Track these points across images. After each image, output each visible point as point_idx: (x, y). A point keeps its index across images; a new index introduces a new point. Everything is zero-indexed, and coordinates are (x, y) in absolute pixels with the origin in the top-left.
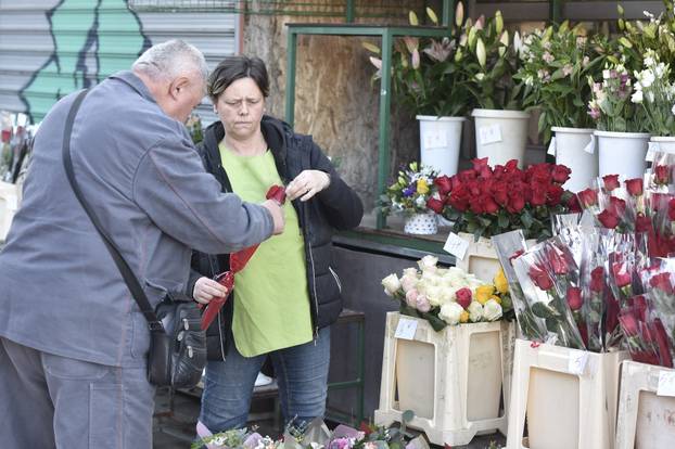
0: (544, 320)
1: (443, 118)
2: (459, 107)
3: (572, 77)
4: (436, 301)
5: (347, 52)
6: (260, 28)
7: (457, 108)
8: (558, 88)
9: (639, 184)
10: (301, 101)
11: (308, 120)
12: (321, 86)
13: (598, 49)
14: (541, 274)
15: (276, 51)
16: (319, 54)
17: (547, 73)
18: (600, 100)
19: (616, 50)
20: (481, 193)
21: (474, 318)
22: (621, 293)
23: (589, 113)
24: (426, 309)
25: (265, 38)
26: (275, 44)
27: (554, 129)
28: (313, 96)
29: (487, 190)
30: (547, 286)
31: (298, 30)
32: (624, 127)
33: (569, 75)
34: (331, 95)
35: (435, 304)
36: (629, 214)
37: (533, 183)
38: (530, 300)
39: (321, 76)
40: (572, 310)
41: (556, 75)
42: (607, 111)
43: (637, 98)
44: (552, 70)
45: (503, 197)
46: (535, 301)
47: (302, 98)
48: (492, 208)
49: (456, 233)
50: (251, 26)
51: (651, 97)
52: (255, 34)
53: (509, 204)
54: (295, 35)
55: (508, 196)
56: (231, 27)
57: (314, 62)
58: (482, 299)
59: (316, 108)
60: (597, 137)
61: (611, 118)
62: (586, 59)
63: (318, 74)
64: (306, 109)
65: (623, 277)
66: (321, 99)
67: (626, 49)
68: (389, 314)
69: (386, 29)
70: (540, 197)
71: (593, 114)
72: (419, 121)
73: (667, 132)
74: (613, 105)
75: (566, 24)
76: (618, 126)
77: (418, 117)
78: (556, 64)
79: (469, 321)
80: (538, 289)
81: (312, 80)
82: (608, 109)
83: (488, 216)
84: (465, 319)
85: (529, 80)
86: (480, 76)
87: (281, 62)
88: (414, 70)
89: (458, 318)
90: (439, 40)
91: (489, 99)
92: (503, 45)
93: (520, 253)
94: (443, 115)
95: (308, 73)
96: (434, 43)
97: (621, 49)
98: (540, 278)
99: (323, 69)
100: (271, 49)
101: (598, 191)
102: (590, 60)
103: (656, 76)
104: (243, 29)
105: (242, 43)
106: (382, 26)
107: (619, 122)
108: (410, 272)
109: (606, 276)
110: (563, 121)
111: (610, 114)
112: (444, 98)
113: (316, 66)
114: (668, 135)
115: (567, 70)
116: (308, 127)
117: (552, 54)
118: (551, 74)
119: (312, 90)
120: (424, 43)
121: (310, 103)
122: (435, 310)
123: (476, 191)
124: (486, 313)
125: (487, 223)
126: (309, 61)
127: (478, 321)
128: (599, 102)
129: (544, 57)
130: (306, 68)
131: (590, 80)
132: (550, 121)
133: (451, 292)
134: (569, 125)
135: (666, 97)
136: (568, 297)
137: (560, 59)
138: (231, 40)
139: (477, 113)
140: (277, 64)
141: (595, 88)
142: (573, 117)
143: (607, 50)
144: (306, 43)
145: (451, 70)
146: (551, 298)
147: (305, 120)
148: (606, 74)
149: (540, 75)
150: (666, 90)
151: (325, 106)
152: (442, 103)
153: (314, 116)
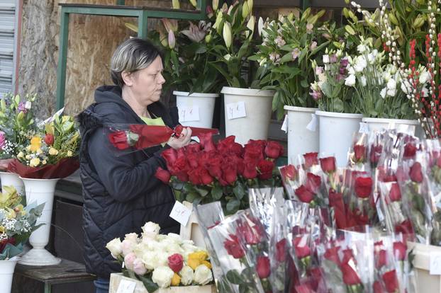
0: (238, 286)
1: (194, 94)
2: (209, 84)
3: (299, 61)
4: (150, 265)
5: (120, 30)
6: (38, 7)
7: (208, 85)
8: (286, 69)
9: (331, 162)
10: (75, 75)
11: (82, 92)
12: (95, 61)
13: (326, 35)
14: (234, 243)
15: (52, 28)
16: (94, 32)
17: (278, 56)
18: (321, 83)
19: (343, 37)
20: (199, 165)
21: (185, 281)
22: (300, 264)
23: (311, 94)
24: (142, 272)
25: (42, 16)
26: (52, 22)
27: (286, 107)
28: (87, 71)
29: (203, 164)
30: (239, 255)
31: (69, 10)
32: (342, 108)
33: (297, 58)
34: (105, 70)
35: (150, 268)
36: (323, 190)
37: (246, 158)
38: (225, 268)
39: (95, 53)
40: (261, 278)
41: (286, 58)
42: (327, 93)
43: (350, 81)
44: (283, 53)
45: (217, 171)
46: (229, 268)
47: (77, 72)
48: (207, 179)
49: (182, 202)
50: (29, 5)
51: (364, 81)
52: (33, 12)
53: (222, 176)
54: (67, 14)
55: (221, 169)
56: (13, 5)
57: (89, 40)
58: (194, 264)
59: (90, 81)
60: (318, 117)
61: (330, 99)
62: (315, 44)
63: (92, 50)
64: (80, 82)
65: (302, 249)
66: (94, 74)
67: (350, 36)
68: (113, 275)
69: (142, 11)
70: (251, 171)
71: (315, 94)
72: (175, 96)
73: (376, 114)
74: (332, 87)
75: (308, 10)
76: (336, 107)
77: (175, 93)
78: (287, 48)
79: (181, 284)
80: (231, 257)
81: (87, 56)
82: (327, 90)
83: (205, 187)
84: (176, 281)
85: (262, 61)
86: (228, 57)
87: (57, 38)
88: (170, 50)
89: (168, 282)
90: (196, 23)
91: (234, 78)
92: (248, 29)
93: (217, 223)
94: (195, 91)
95: (82, 48)
96: (192, 25)
97: (347, 35)
98: (233, 248)
99: (98, 46)
100: (48, 26)
101: (298, 167)
102: (317, 45)
103: (368, 62)
104: (22, 8)
105: (21, 20)
106: (138, 9)
107: (337, 103)
108: (131, 237)
109: (289, 248)
110: (293, 100)
111: (329, 95)
112: (196, 75)
113: (90, 43)
114: (377, 117)
115: (296, 54)
116: (82, 98)
117: (283, 38)
118: (281, 57)
119: (87, 65)
120: (183, 25)
121: (84, 77)
122: (149, 274)
123: (194, 164)
124: (197, 278)
125: (204, 193)
126: (84, 38)
127: (188, 285)
128: (320, 84)
129: (276, 41)
130: (81, 44)
131: (314, 63)
132: (283, 101)
133: (164, 257)
134: (298, 104)
135: (377, 82)
136: (258, 266)
137: (290, 44)
138: (12, 17)
139: (225, 90)
140: (53, 40)
141: (318, 71)
142: (302, 97)
143: (334, 36)
144: (81, 22)
145: (202, 50)
146: (244, 267)
147: (79, 92)
148: (326, 59)
149: (272, 58)
150: (378, 75)
151: (99, 80)
152: (195, 80)
153: (88, 88)
